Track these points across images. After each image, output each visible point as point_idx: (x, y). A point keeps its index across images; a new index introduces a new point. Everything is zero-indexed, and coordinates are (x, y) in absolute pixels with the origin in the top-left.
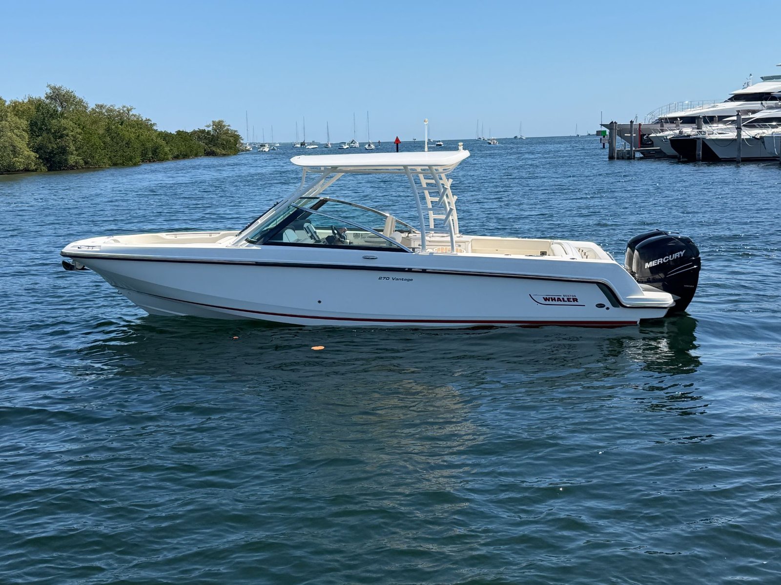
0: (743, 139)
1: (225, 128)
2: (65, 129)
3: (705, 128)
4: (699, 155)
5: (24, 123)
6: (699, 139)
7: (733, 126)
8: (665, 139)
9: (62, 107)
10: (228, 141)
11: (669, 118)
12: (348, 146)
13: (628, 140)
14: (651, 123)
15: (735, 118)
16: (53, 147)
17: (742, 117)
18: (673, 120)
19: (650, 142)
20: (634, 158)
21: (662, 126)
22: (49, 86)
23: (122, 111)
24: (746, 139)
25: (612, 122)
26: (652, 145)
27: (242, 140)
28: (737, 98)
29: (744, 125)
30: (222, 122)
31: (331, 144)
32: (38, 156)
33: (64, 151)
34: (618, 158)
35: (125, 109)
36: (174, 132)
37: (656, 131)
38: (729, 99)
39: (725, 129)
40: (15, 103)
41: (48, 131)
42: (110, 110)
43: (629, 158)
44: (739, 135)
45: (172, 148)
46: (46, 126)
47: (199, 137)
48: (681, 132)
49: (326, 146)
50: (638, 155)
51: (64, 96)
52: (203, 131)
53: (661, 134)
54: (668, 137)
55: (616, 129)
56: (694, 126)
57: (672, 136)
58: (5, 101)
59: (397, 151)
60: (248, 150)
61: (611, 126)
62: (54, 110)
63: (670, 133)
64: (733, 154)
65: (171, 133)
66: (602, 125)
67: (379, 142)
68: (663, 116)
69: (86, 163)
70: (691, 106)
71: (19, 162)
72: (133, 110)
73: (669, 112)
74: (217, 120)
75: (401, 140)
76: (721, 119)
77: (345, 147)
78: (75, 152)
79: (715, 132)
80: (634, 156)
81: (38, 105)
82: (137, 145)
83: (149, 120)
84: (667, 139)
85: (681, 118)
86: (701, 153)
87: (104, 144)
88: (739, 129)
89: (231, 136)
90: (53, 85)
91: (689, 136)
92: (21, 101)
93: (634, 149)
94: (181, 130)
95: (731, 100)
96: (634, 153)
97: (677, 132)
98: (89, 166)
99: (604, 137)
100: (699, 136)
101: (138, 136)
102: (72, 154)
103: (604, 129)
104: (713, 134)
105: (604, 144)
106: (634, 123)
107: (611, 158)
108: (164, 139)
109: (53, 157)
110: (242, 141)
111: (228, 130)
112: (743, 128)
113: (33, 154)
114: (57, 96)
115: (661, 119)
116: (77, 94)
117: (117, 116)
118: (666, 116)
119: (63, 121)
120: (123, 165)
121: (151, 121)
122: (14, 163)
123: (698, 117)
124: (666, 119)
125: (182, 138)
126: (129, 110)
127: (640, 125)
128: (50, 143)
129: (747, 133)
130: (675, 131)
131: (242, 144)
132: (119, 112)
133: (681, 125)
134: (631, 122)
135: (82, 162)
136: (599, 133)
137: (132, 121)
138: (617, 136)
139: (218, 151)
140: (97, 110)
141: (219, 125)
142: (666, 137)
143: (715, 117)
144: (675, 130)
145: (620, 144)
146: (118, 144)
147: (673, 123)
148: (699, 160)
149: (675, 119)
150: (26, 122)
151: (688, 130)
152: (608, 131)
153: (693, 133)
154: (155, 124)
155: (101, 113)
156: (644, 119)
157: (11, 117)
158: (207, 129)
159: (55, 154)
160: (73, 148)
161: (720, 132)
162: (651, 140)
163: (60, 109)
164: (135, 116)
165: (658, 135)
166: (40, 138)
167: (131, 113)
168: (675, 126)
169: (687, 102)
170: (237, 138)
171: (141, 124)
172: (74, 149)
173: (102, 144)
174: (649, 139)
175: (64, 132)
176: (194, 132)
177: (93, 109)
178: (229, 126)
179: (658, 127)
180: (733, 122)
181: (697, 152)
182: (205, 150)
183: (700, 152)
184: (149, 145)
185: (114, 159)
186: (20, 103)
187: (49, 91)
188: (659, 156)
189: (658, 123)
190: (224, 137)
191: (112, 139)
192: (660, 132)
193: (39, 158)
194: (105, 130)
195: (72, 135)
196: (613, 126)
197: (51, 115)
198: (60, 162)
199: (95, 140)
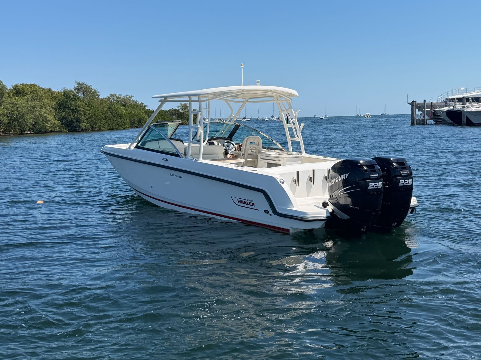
1: (188, 108)
2: (79, 107)
4: (464, 122)
5: (53, 103)
8: (442, 112)
9: (84, 95)
14: (440, 102)
16: (71, 118)
18: (452, 100)
20: (426, 124)
22: (76, 82)
30: (186, 104)
33: (79, 120)
34: (417, 124)
35: (128, 97)
37: (440, 107)
41: (69, 108)
42: (118, 98)
43: (423, 124)
46: (68, 106)
47: (173, 113)
48: (454, 108)
51: (85, 88)
52: (175, 110)
54: (445, 111)
57: (448, 110)
63: (446, 108)
69: (93, 127)
70: (467, 91)
71: (49, 127)
72: (132, 97)
73: (453, 95)
74: (182, 103)
77: (266, 120)
78: (85, 121)
80: (426, 123)
83: (143, 103)
85: (457, 99)
86: (465, 120)
90: (79, 82)
92: (60, 91)
93: (426, 118)
94: (163, 110)
96: (426, 121)
98: (94, 129)
107: (413, 124)
113: (58, 121)
114: (81, 88)
116: (93, 88)
117: (123, 101)
118: (449, 98)
119: (78, 102)
120: (117, 129)
122: (46, 127)
126: (130, 98)
127: (431, 103)
128: (70, 115)
130: (451, 107)
132: (124, 98)
133: (456, 103)
134: (425, 101)
135: (89, 127)
137: (133, 104)
138: (417, 109)
141: (184, 107)
145: (418, 115)
146: (114, 117)
148: (464, 125)
149: (454, 99)
150: (54, 103)
151: (459, 107)
154: (146, 106)
155: (112, 99)
157: (46, 101)
158: (177, 109)
160: (84, 118)
162: (436, 113)
164: (134, 101)
165: (441, 109)
166: (65, 112)
167: (131, 99)
168: (454, 103)
171: (137, 106)
175: (79, 109)
176: (170, 110)
181: (463, 120)
185: (112, 126)
187: (76, 85)
191: (112, 114)
192: (443, 108)
194: (108, 108)
195: (83, 111)
196: (414, 104)
197: (72, 99)
198: (75, 127)
199: (99, 113)
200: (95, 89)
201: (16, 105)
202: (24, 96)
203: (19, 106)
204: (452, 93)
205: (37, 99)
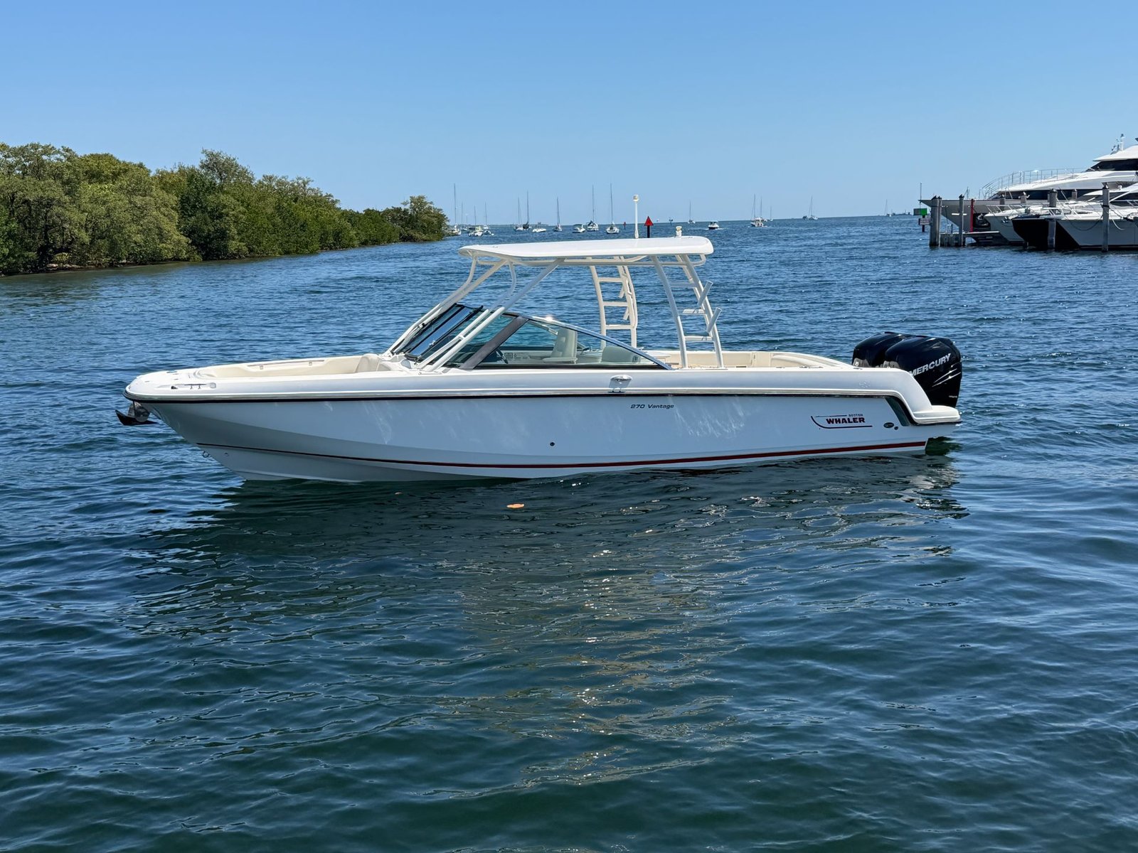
0: (1111, 221)
1: (427, 206)
2: (225, 206)
3: (1060, 205)
4: (1052, 241)
5: (173, 199)
6: (1051, 219)
7: (1098, 204)
8: (1005, 220)
9: (221, 179)
10: (430, 223)
11: (1013, 192)
12: (583, 230)
13: (956, 221)
14: (987, 198)
15: (1100, 193)
16: (209, 230)
17: (1110, 191)
18: (1017, 195)
19: (987, 224)
20: (964, 245)
21: (1002, 202)
22: (204, 152)
23: (296, 184)
24: (1116, 221)
25: (935, 198)
26: (989, 227)
27: (448, 221)
28: (1103, 165)
29: (1111, 202)
30: (423, 198)
31: (562, 227)
32: (190, 242)
33: (223, 235)
34: (942, 245)
35: (300, 181)
36: (361, 211)
37: (994, 210)
38: (1093, 168)
39: (1087, 207)
40: (162, 173)
41: (204, 209)
42: (280, 183)
43: (957, 245)
44: (1106, 215)
45: (359, 231)
46: (201, 203)
47: (393, 218)
48: (1027, 211)
49: (556, 230)
50: (969, 240)
51: (223, 164)
52: (398, 210)
53: (1001, 214)
54: (1010, 218)
55: (940, 207)
56: (1046, 202)
57: (1014, 216)
58: (150, 171)
59: (648, 237)
60: (456, 235)
61: (933, 202)
62: (211, 182)
63: (1013, 212)
64: (1098, 241)
65: (358, 213)
66: (921, 201)
67: (625, 224)
68: (1003, 190)
69: (251, 250)
70: (1042, 176)
71: (167, 249)
72: (310, 183)
73: (1013, 184)
74: (416, 196)
75: (653, 221)
76: (1081, 194)
77: (581, 231)
78: (236, 237)
79: (1071, 211)
80: (964, 242)
81: (191, 176)
82: (315, 228)
83: (330, 195)
84: (1008, 219)
85: (1028, 192)
86: (1054, 238)
87: (274, 226)
88: (1105, 207)
89: (434, 217)
90: (210, 150)
91: (1038, 216)
92: (169, 171)
93: (964, 233)
94: (371, 209)
95: (1096, 168)
96: (964, 238)
97: (1023, 210)
98: (255, 254)
99: (924, 217)
100: (1052, 216)
101: (317, 217)
102: (234, 239)
103: (923, 206)
104: (1070, 213)
105: (923, 226)
106: (964, 199)
107: (933, 245)
108: (350, 220)
109: (210, 243)
110: (448, 223)
111: (430, 208)
112: (1111, 206)
113: (185, 238)
114: (215, 164)
115: (1001, 194)
116: (239, 162)
117: (291, 191)
118: (1007, 190)
119: (222, 197)
120: (298, 253)
121: (332, 196)
122: (160, 250)
123: (1051, 192)
124: (1008, 193)
125: (371, 218)
126: (305, 183)
127: (972, 201)
128: (206, 224)
129: (1117, 213)
130: (1020, 210)
131: (448, 226)
132: (292, 185)
133: (1027, 202)
134: (961, 197)
135: (245, 249)
136: (917, 212)
137: (309, 197)
138: (941, 216)
139: (417, 235)
140: (265, 183)
141: (418, 202)
142: (1007, 217)
143: (1073, 190)
144: (1020, 208)
145: (946, 227)
146: (291, 226)
147: (1018, 199)
148: (1051, 248)
149: (1020, 193)
150: (175, 198)
151: (1037, 208)
152: (929, 209)
153: (1043, 212)
154: (337, 201)
155: (269, 186)
156: (978, 193)
157: (156, 191)
158: (403, 208)
159: (213, 239)
160: (234, 231)
161: (1080, 210)
162: (987, 222)
163: (218, 181)
164: (313, 190)
165: (997, 214)
166: (193, 218)
167: (308, 187)
168: (1020, 202)
169: (1036, 171)
170: (441, 218)
171: (320, 201)
172: (236, 232)
173: (271, 226)
174: (985, 220)
175: (224, 211)
176: (387, 212)
177: (260, 182)
178: (431, 203)
179: (997, 204)
180: (1098, 197)
181: (1049, 238)
182: (401, 235)
183: (1052, 238)
184: (330, 228)
185: (286, 246)
186: (168, 173)
187: (204, 158)
188: (998, 242)
189: (996, 198)
190: (426, 217)
191: (284, 220)
192: (999, 211)
193: (191, 244)
194: (275, 208)
195: (233, 215)
196: (936, 203)
197: (208, 189)
198: (218, 250)
199: (262, 221)
200: (244, 165)
201: (104, 203)
202: (101, 182)
203: (111, 205)
204: (1011, 181)
205: (140, 190)
